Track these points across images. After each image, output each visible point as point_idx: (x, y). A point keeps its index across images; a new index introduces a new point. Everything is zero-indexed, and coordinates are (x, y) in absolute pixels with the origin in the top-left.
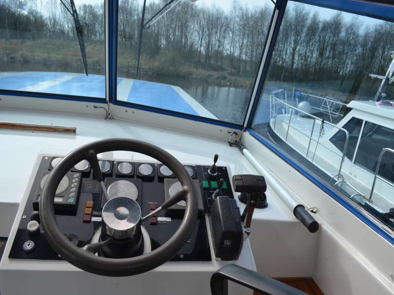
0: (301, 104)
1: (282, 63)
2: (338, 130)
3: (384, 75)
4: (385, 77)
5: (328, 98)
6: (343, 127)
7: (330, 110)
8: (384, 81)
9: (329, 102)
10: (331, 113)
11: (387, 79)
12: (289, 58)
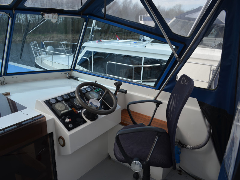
0: (48, 48)
1: (20, 22)
2: (81, 58)
3: (91, 26)
4: (92, 27)
5: (61, 42)
6: (83, 56)
7: (64, 47)
8: (92, 29)
9: (63, 44)
10: (65, 49)
11: (93, 28)
12: (23, 17)
